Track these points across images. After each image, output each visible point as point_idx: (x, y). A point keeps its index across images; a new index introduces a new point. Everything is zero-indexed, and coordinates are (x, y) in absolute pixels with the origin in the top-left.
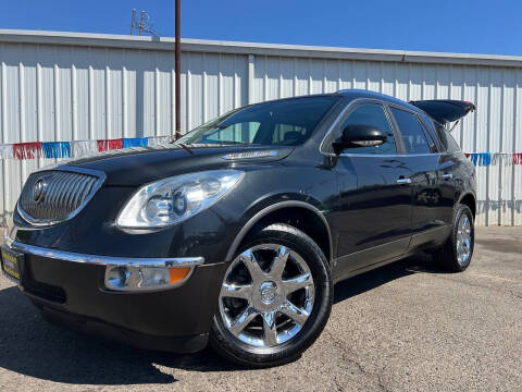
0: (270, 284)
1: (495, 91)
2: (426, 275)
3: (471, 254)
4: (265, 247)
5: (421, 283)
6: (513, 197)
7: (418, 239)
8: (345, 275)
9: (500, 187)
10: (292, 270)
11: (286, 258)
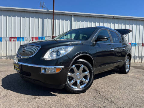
0: (79, 73)
1: (138, 26)
2: (117, 74)
3: (129, 69)
4: (78, 65)
5: (116, 76)
6: (142, 55)
7: (116, 65)
8: (97, 73)
9: (138, 52)
10: (84, 71)
11: (83, 68)
